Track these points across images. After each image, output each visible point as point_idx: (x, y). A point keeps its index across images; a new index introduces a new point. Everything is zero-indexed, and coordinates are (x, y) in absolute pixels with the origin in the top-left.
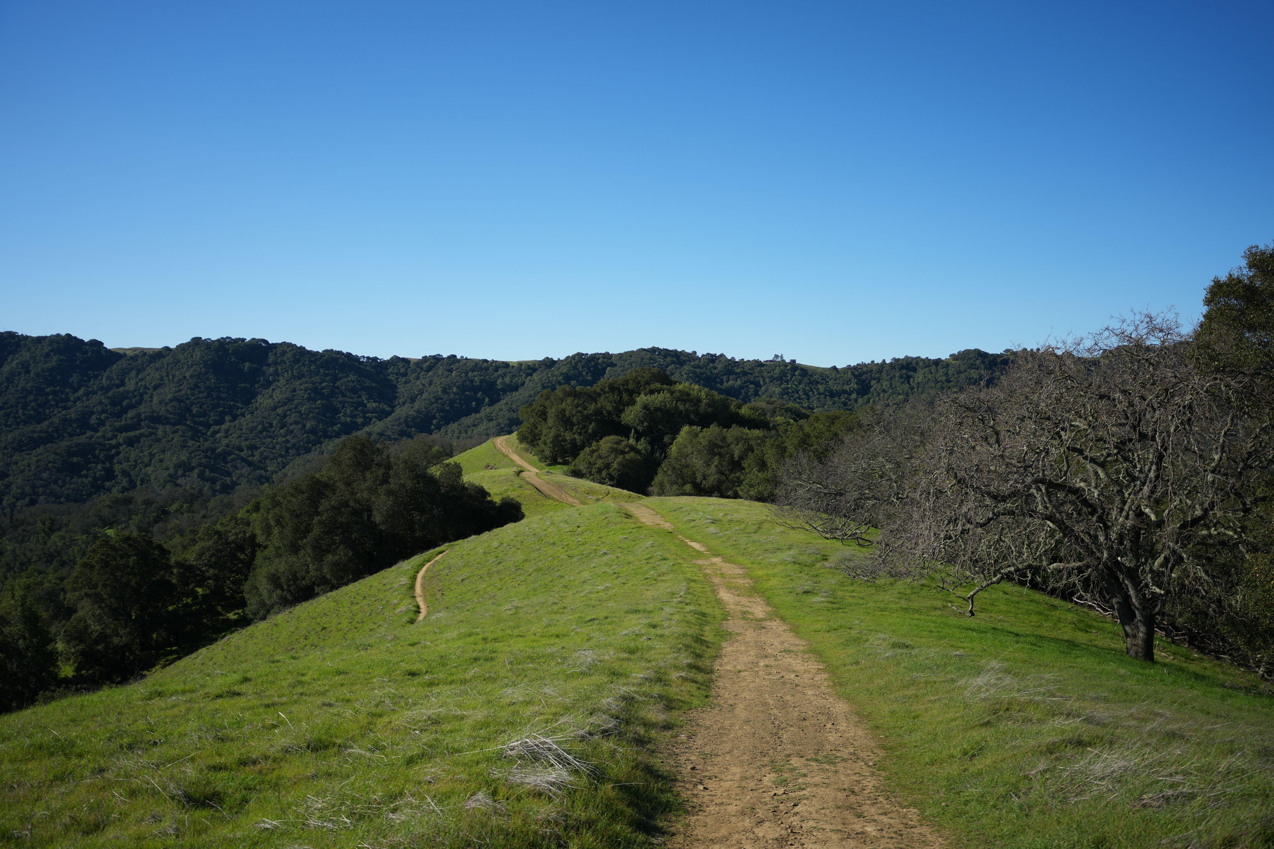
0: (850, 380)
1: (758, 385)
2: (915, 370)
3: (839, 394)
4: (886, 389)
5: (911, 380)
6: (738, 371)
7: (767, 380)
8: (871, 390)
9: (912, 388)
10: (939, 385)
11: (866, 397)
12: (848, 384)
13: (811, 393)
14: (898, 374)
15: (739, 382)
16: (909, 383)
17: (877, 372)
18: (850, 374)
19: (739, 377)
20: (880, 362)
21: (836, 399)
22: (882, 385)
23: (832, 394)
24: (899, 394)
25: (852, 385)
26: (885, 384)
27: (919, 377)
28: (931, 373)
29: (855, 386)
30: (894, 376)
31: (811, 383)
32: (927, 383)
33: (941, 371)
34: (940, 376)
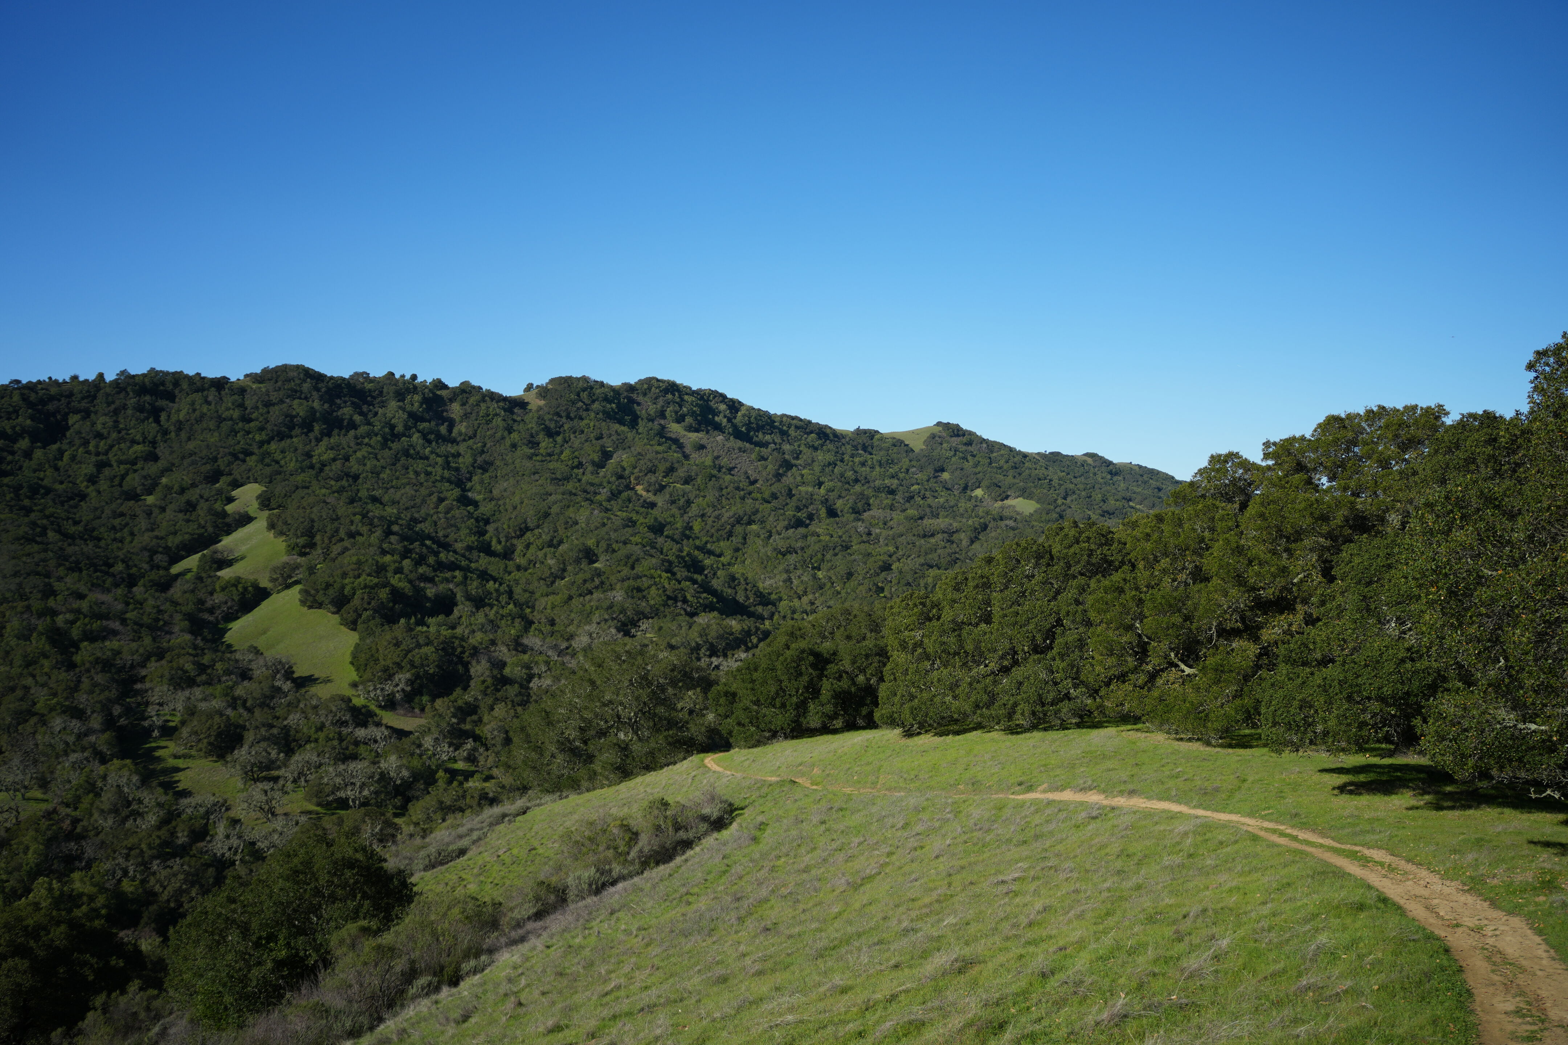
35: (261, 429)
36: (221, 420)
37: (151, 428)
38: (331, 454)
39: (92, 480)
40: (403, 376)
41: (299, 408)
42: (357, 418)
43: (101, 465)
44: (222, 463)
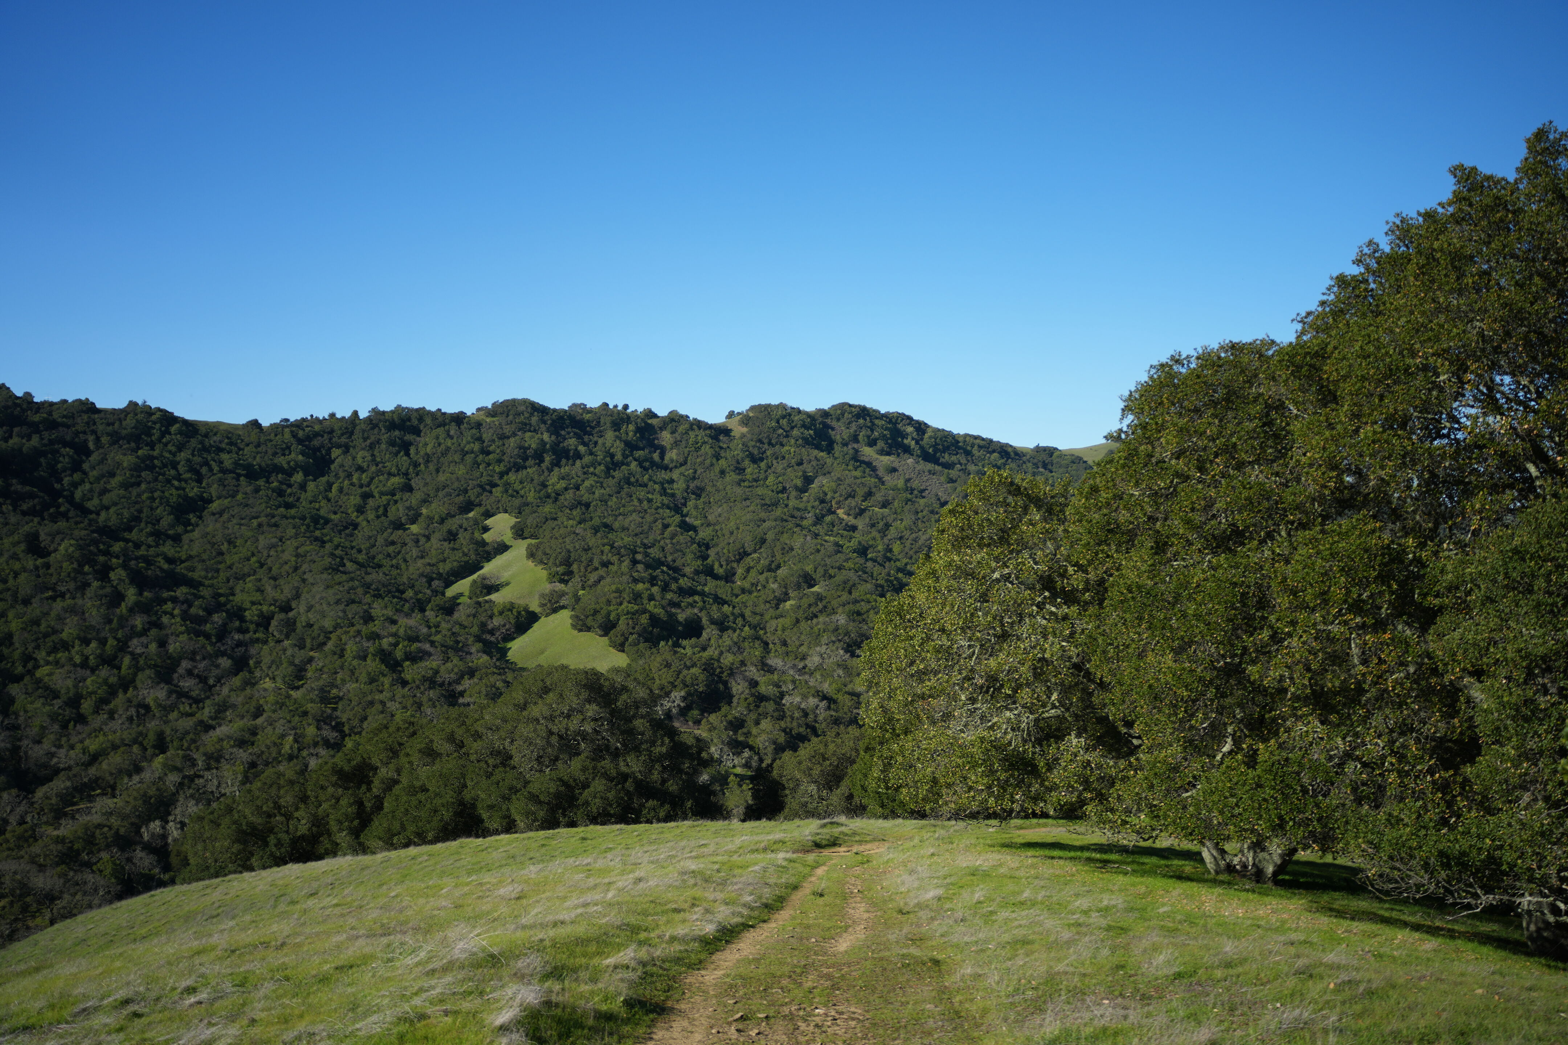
0: (289, 448)
1: (83, 451)
2: (417, 432)
3: (266, 472)
4: (365, 465)
5: (412, 451)
6: (37, 418)
7: (104, 440)
8: (332, 467)
9: (416, 465)
10: (469, 458)
11: (324, 479)
12: (284, 455)
13: (204, 470)
14: (385, 437)
15: (35, 441)
16: (407, 454)
17: (342, 434)
18: (287, 435)
19: (38, 431)
20: (348, 414)
21: (261, 482)
22: (354, 458)
23: (252, 474)
24: (390, 474)
25: (293, 455)
26: (362, 456)
27: (427, 442)
28: (452, 438)
29: (300, 457)
30: (379, 442)
31: (205, 449)
32: (444, 454)
33: (468, 435)
34: (468, 443)
35: (500, 461)
36: (464, 453)
37: (403, 460)
38: (563, 484)
39: (360, 510)
40: (616, 406)
41: (531, 441)
42: (582, 448)
43: (366, 496)
44: (472, 495)
